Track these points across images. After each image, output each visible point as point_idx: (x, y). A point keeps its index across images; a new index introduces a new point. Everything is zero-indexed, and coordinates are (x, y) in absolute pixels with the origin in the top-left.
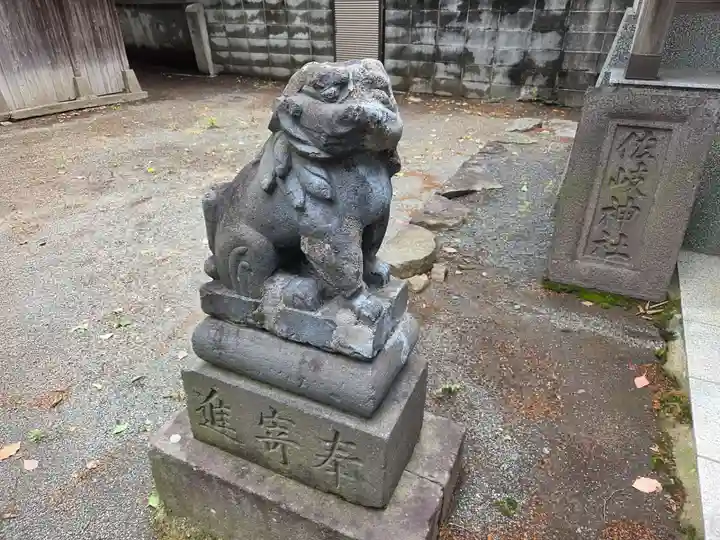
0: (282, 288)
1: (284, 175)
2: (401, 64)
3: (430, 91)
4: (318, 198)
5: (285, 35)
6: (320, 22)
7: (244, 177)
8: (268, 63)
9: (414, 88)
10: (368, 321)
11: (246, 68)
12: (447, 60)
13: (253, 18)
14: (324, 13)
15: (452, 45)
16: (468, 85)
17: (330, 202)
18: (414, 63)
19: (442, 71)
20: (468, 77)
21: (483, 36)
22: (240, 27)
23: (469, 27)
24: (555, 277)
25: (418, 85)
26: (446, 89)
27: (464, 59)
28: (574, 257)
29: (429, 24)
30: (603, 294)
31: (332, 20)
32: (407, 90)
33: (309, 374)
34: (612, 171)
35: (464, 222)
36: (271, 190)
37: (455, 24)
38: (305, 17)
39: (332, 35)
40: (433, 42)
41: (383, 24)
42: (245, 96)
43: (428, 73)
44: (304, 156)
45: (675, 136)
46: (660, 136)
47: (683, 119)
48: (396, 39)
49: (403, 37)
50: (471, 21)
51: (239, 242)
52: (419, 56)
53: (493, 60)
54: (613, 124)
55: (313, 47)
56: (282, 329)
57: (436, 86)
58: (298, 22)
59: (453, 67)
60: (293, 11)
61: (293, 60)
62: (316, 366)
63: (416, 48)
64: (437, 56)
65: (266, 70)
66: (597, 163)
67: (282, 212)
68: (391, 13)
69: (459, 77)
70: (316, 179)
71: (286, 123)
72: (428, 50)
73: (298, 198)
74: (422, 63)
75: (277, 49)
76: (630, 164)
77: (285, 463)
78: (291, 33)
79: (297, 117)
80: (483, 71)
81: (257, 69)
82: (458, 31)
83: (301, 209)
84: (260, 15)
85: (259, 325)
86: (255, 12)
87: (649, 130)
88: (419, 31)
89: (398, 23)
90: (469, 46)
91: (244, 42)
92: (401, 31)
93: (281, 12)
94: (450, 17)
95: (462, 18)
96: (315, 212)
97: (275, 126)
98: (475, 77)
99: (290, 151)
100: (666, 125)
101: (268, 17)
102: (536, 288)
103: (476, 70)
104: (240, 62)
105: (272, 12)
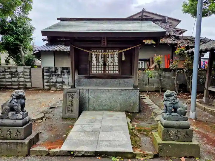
0: (11, 113)
1: (12, 100)
2: (48, 84)
3: (56, 89)
4: (15, 102)
5: (17, 78)
6: (27, 75)
7: (7, 102)
8: (11, 85)
9: (52, 89)
10: (22, 114)
11: (4, 86)
12: (59, 83)
13: (7, 75)
14: (28, 74)
15: (59, 80)
16: (64, 88)
17: (17, 102)
18: (52, 84)
19: (58, 85)
20: (64, 86)
21: (66, 78)
22: (3, 77)
23: (63, 76)
24: (64, 117)
25: (53, 88)
26: (59, 89)
27: (63, 83)
28: (66, 113)
29: (54, 76)
30: (70, 118)
31: (30, 75)
32: (50, 89)
33: (15, 122)
34: (69, 100)
35: (51, 112)
36: (10, 102)
37: (60, 76)
38: (22, 74)
39: (31, 78)
40: (55, 79)
41: (43, 76)
42: (4, 93)
43: (55, 86)
44: (14, 98)
45: (75, 95)
46: (74, 95)
47: (76, 93)
48: (47, 79)
49: (48, 78)
50: (63, 75)
51: (6, 108)
52: (53, 82)
53: (69, 83)
54: (68, 94)
55: (25, 81)
56: (11, 118)
57: (57, 88)
58: (21, 75)
59: (61, 84)
60: (19, 73)
61: (19, 84)
62: (15, 121)
63: (52, 81)
64: (56, 82)
65: (11, 86)
66: (67, 98)
67: (11, 104)
68: (45, 74)
69: (62, 86)
70: (15, 100)
71: (13, 96)
72: (55, 81)
73: (13, 102)
74: (53, 84)
75: (14, 82)
76: (71, 99)
77: (11, 137)
78: (19, 78)
79: (14, 95)
80: (67, 85)
81: (8, 86)
82: (61, 77)
83: (14, 103)
84: (10, 74)
85: (8, 118)
86: (8, 73)
87: (72, 94)
88: (52, 77)
89: (47, 76)
90: (64, 80)
91: (4, 80)
92: (48, 77)
93: (16, 73)
94: (59, 75)
95: (61, 75)
96: (15, 104)
97: (11, 96)
98: (66, 86)
99: (13, 98)
100: (74, 93)
101: (12, 74)
102: (61, 119)
103: (65, 85)
104: (3, 85)
105: (13, 73)
